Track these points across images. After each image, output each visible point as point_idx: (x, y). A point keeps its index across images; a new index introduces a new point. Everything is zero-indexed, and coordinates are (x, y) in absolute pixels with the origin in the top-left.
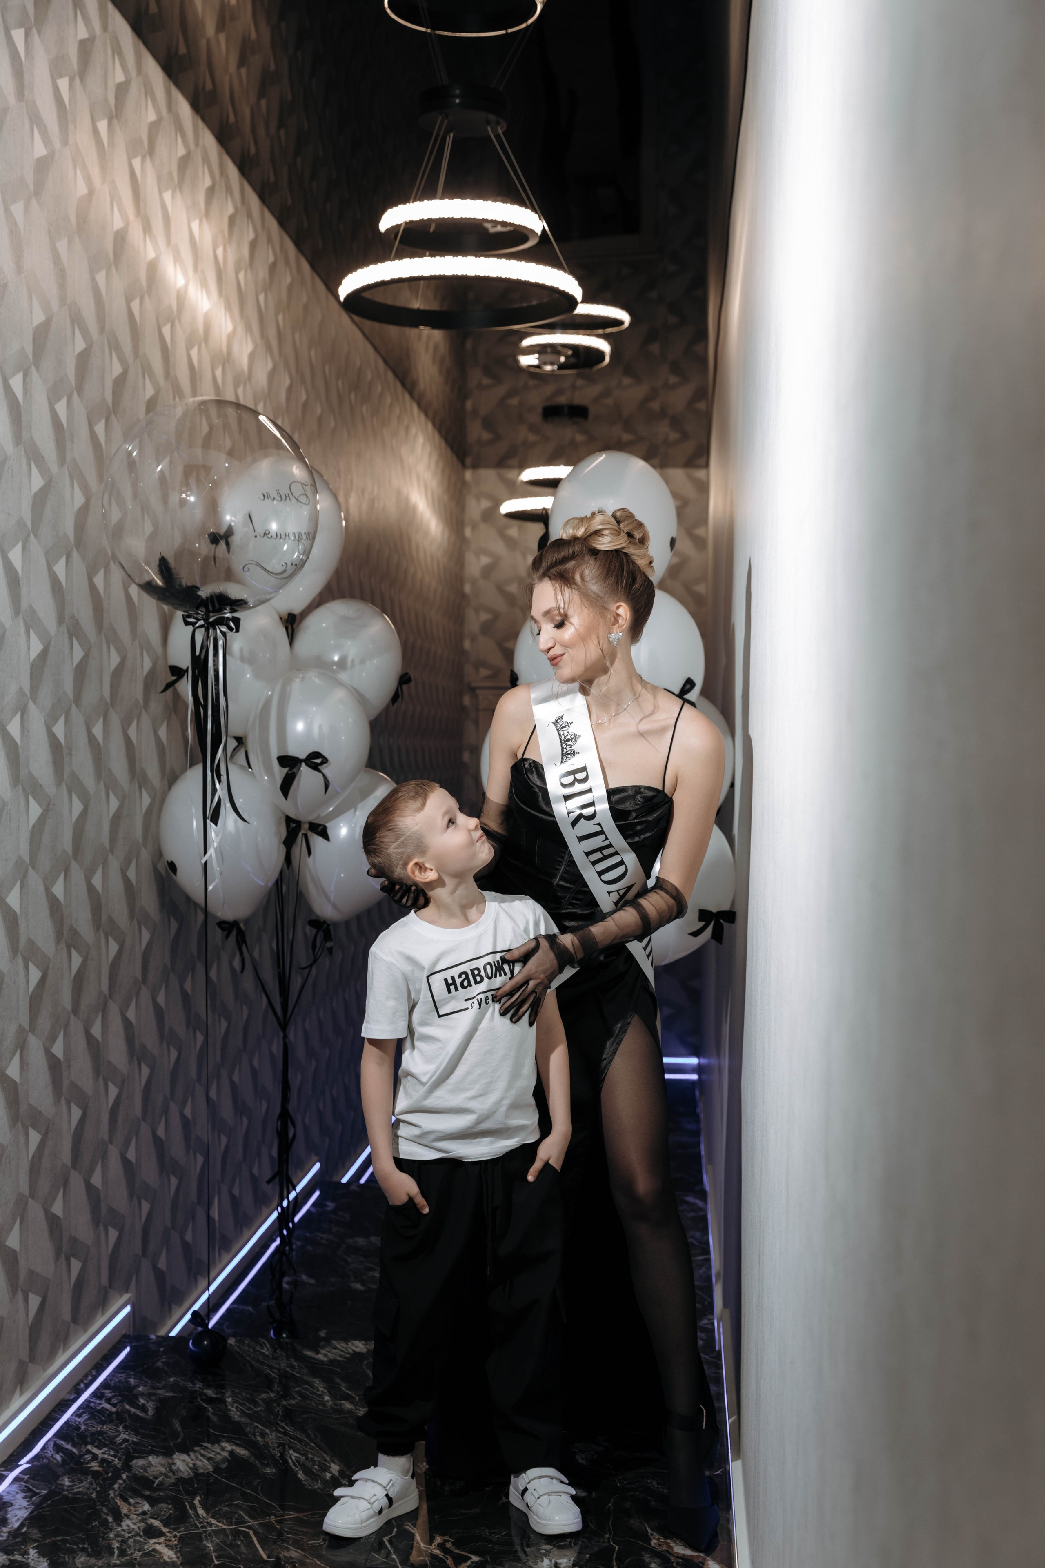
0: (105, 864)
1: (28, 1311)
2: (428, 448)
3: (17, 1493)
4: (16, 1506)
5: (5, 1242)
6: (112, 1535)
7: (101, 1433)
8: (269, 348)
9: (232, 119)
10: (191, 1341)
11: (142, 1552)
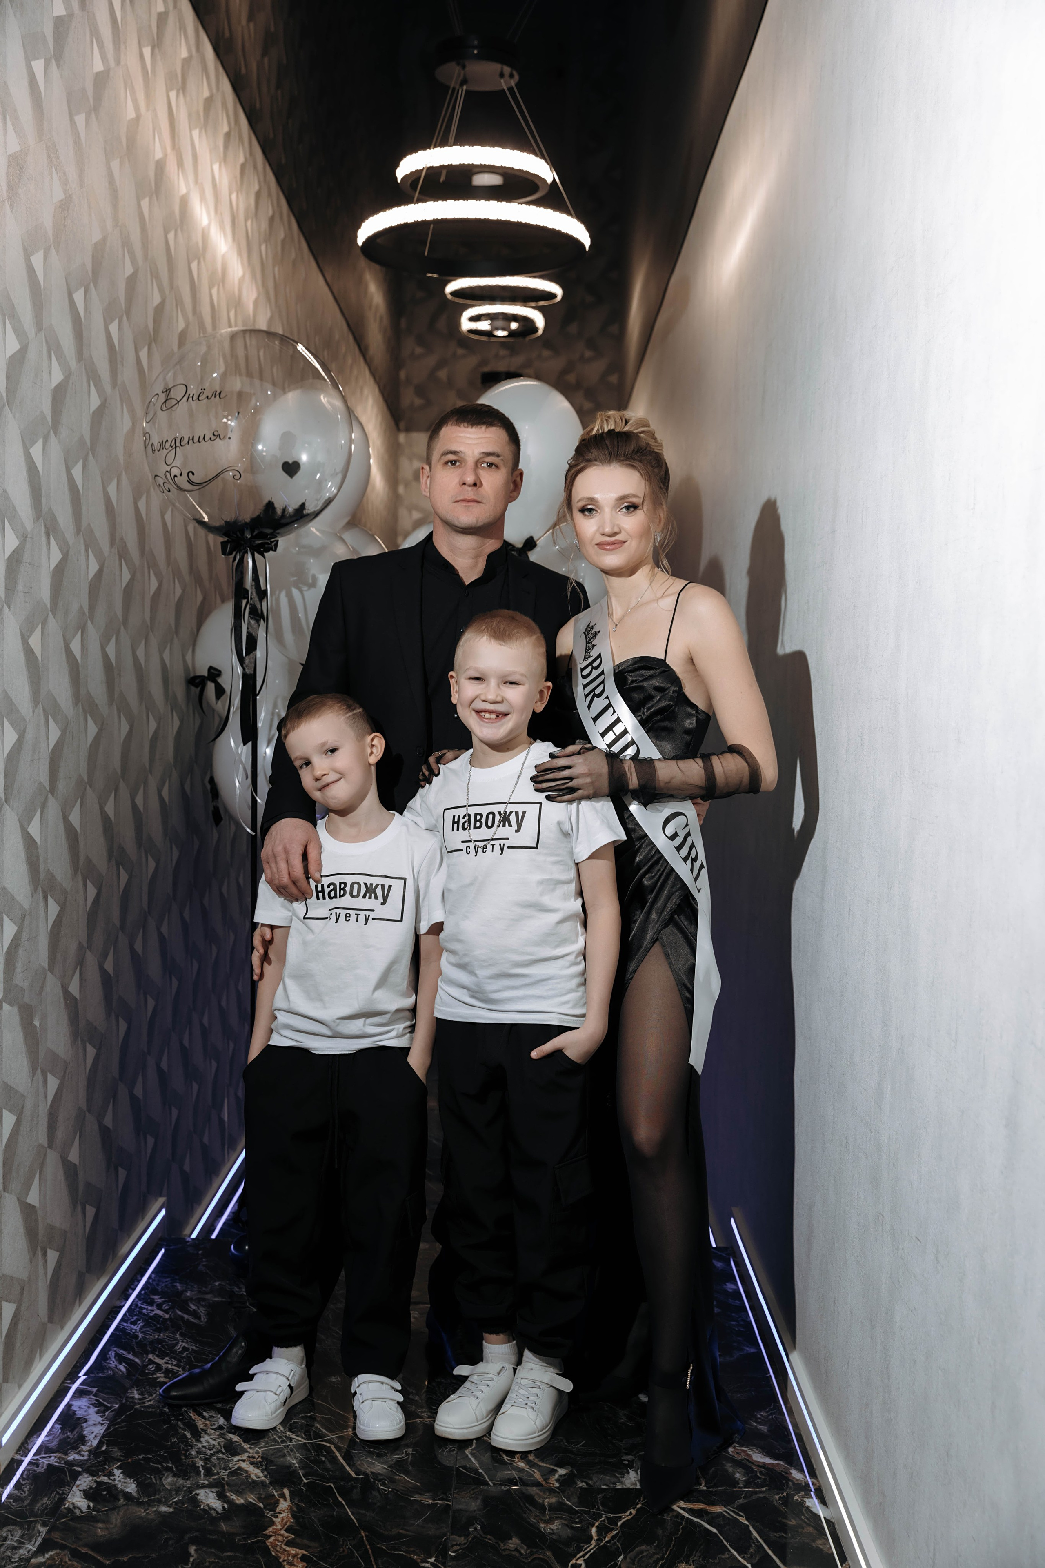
0: (146, 783)
1: (85, 1223)
2: (375, 410)
3: (89, 1407)
4: (91, 1423)
5: (68, 1157)
6: (193, 1453)
7: (159, 1341)
8: (268, 299)
9: (243, 71)
10: (232, 1246)
11: (228, 1471)
